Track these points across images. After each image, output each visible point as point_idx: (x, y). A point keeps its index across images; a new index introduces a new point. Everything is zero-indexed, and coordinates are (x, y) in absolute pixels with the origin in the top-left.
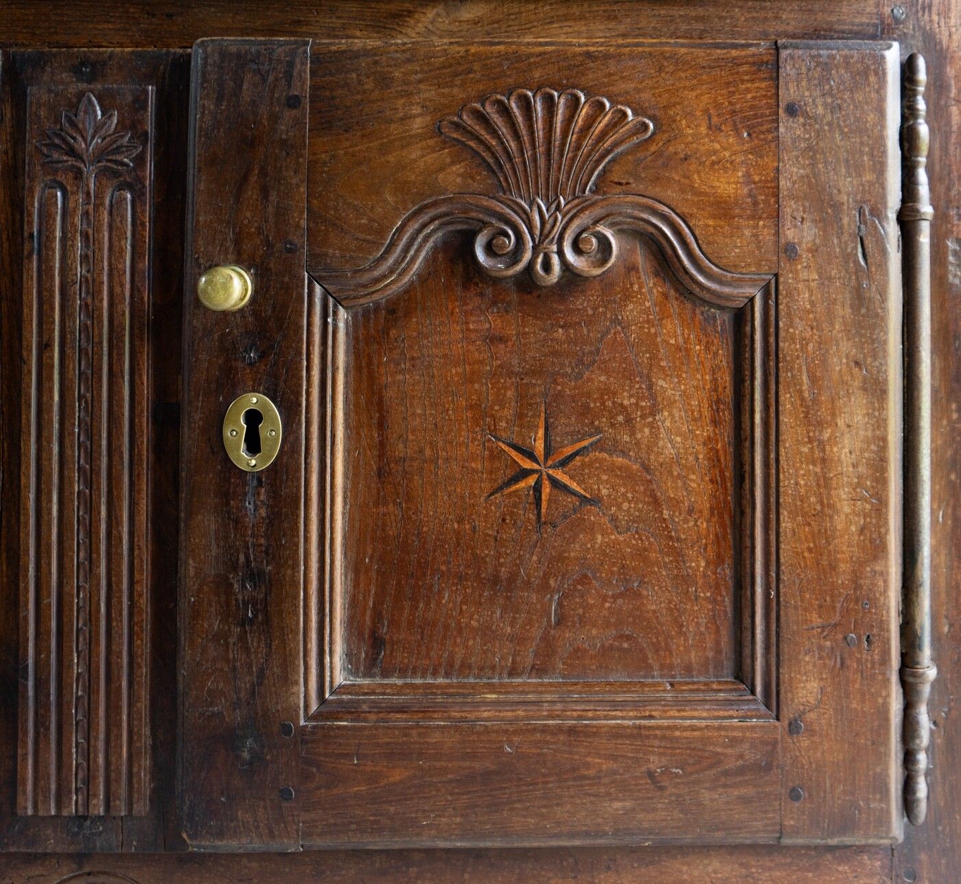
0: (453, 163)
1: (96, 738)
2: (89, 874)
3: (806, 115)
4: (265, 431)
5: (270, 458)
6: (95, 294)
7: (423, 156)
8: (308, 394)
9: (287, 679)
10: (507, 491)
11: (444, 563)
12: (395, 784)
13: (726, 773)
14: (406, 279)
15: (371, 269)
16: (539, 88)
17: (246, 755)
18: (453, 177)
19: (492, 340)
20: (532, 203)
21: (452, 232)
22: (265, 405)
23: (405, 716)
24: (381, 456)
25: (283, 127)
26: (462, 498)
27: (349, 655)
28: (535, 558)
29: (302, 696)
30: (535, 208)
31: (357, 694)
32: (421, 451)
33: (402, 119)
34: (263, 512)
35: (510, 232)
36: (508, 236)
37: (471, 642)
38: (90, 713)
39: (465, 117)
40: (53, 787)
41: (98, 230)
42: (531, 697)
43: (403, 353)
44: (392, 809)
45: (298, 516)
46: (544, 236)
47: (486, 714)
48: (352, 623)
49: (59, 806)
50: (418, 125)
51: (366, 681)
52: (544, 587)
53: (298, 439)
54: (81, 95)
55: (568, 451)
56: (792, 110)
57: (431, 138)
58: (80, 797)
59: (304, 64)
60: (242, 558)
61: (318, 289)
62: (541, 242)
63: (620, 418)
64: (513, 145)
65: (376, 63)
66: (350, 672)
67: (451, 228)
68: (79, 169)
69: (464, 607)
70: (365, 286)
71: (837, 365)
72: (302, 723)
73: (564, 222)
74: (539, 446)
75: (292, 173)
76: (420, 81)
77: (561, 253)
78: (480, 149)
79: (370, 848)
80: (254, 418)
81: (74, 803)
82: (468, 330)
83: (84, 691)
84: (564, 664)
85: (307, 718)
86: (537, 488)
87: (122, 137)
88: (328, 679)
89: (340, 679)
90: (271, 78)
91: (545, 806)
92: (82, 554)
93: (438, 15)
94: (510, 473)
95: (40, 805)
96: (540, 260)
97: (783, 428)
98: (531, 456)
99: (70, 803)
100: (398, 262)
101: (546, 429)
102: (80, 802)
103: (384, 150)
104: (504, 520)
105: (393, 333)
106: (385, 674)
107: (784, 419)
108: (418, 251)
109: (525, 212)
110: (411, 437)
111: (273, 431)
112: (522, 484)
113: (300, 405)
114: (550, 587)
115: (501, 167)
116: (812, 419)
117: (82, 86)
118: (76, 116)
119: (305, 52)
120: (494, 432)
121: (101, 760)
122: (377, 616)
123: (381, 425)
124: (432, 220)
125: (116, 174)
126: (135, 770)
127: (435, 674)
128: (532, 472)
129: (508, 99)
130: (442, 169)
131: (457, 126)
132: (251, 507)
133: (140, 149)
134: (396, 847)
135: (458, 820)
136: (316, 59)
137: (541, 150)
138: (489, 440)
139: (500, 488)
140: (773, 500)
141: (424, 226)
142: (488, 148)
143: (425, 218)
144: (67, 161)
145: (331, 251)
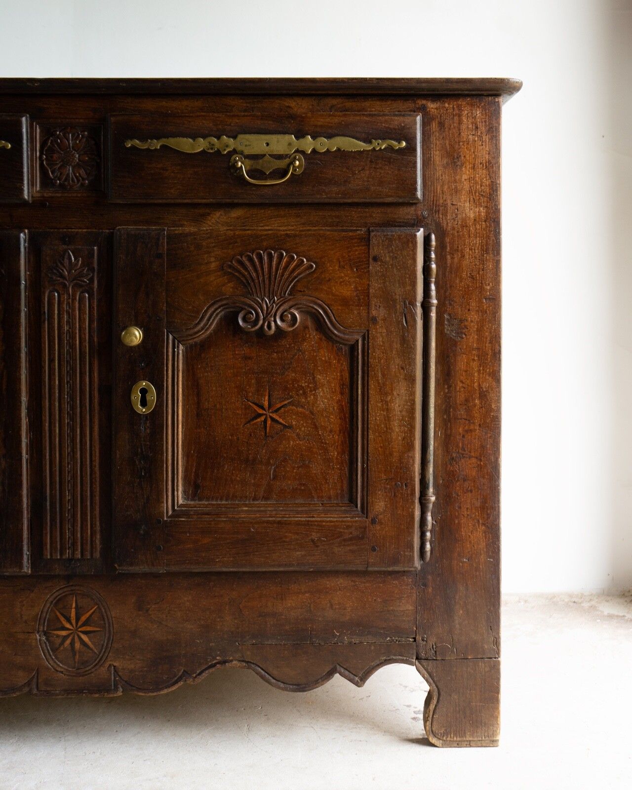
0: (229, 282)
1: (77, 526)
2: (72, 586)
3: (381, 261)
4: (148, 397)
5: (151, 408)
6: (73, 337)
7: (215, 279)
8: (167, 381)
9: (159, 501)
10: (252, 423)
11: (225, 453)
12: (205, 544)
13: (345, 540)
14: (208, 332)
15: (194, 328)
16: (266, 250)
17: (142, 532)
18: (229, 288)
19: (246, 359)
20: (263, 300)
21: (228, 312)
22: (149, 386)
23: (209, 516)
24: (198, 408)
25: (155, 267)
26: (233, 425)
27: (185, 492)
28: (264, 451)
29: (165, 508)
30: (264, 302)
31: (188, 507)
32: (215, 406)
33: (206, 263)
34: (148, 431)
35: (253, 312)
36: (253, 314)
37: (237, 487)
38: (74, 516)
39: (234, 262)
40: (59, 547)
41: (74, 310)
42: (262, 509)
43: (207, 364)
44: (204, 555)
45: (163, 433)
46: (268, 314)
47: (243, 516)
48: (186, 478)
49: (61, 555)
50: (213, 266)
51: (192, 503)
52: (268, 463)
53: (163, 401)
54: (65, 251)
55: (279, 406)
56: (375, 259)
57: (219, 271)
58: (70, 551)
59: (164, 239)
60: (139, 450)
61: (171, 337)
62: (267, 316)
63: (301, 392)
64: (254, 275)
65: (195, 239)
66: (185, 499)
67: (227, 310)
68: (65, 283)
69: (234, 472)
70: (191, 335)
71: (394, 368)
72: (165, 519)
73: (277, 307)
74: (266, 404)
75: (159, 287)
76: (214, 247)
77: (275, 321)
78: (240, 276)
79: (194, 571)
80: (144, 391)
81: (67, 553)
82: (235, 354)
83: (71, 506)
84: (276, 495)
85: (168, 517)
86: (265, 421)
87: (84, 270)
88: (176, 501)
89: (181, 502)
90: (149, 245)
91: (268, 554)
92: (69, 449)
93: (221, 215)
94: (253, 415)
95: (54, 555)
96: (266, 324)
97: (370, 395)
98: (262, 408)
99: (66, 553)
100: (205, 325)
101: (269, 396)
102: (70, 553)
103: (199, 277)
104: (251, 435)
105: (203, 355)
106: (200, 500)
107: (371, 392)
108: (213, 320)
109: (260, 303)
110: (211, 400)
111: (152, 396)
112: (259, 420)
113: (164, 386)
114: (270, 463)
115: (249, 284)
116: (384, 392)
117: (65, 247)
118: (63, 260)
119: (164, 234)
120: (247, 398)
121: (79, 535)
122: (197, 475)
123: (198, 395)
124: (220, 307)
125: (81, 286)
126: (94, 539)
127: (221, 499)
128: (262, 415)
129: (252, 254)
130: (224, 285)
131: (230, 267)
132: (143, 429)
133: (91, 275)
134: (205, 571)
135: (231, 559)
136: (169, 237)
137: (266, 277)
138: (244, 401)
139: (249, 422)
140: (366, 426)
141: (216, 309)
142: (244, 276)
143: (216, 306)
144: (59, 280)
145: (176, 320)
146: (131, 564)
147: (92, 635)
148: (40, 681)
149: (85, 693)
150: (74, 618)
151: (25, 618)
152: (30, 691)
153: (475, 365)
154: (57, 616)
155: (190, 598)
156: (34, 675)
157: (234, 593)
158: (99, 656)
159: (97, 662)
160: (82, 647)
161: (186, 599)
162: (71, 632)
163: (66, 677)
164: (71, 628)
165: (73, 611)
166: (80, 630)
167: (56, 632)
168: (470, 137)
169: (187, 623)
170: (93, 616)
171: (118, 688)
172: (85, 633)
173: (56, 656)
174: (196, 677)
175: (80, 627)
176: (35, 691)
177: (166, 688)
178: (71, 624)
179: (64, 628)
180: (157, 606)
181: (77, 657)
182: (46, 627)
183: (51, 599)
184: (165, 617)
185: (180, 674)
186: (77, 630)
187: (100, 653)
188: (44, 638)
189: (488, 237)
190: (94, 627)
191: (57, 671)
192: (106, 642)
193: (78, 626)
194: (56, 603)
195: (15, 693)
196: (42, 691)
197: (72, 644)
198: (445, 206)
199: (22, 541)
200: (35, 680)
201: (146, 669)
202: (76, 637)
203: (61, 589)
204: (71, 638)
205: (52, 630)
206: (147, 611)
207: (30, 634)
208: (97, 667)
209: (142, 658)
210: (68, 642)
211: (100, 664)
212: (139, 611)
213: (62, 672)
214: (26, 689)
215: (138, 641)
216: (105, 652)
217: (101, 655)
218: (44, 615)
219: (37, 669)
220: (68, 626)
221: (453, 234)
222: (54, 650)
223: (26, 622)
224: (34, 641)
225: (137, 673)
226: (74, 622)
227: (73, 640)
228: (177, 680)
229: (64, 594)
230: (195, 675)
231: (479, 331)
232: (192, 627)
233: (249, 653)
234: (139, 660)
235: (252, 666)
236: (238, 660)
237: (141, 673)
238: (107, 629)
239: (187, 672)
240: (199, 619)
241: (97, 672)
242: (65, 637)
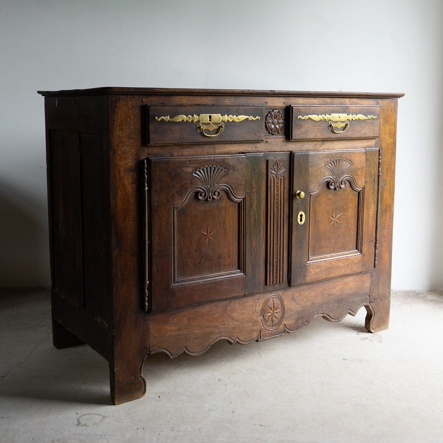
0: (327, 171)
3: (369, 161)
4: (303, 218)
5: (303, 223)
6: (279, 196)
7: (323, 170)
8: (308, 211)
11: (322, 236)
16: (338, 158)
17: (299, 270)
19: (329, 200)
22: (303, 213)
24: (315, 220)
25: (306, 167)
26: (325, 226)
27: (310, 253)
28: (333, 234)
29: (306, 260)
32: (320, 219)
33: (321, 164)
36: (333, 183)
38: (277, 268)
39: (329, 163)
43: (318, 202)
45: (306, 231)
46: (337, 182)
49: (273, 283)
50: (323, 165)
55: (338, 216)
57: (324, 167)
61: (309, 193)
63: (344, 211)
68: (276, 174)
69: (325, 243)
71: (371, 200)
73: (340, 179)
74: (334, 216)
75: (307, 174)
76: (323, 158)
77: (340, 185)
78: (330, 169)
80: (301, 216)
83: (276, 264)
84: (336, 250)
86: (334, 223)
88: (309, 257)
92: (276, 241)
94: (331, 221)
96: (337, 186)
98: (333, 218)
101: (335, 213)
103: (319, 169)
104: (330, 228)
105: (317, 200)
106: (315, 255)
107: (364, 209)
109: (336, 179)
112: (332, 223)
115: (333, 171)
116: (368, 209)
117: (276, 159)
118: (276, 165)
122: (314, 246)
123: (315, 215)
125: (281, 174)
128: (333, 220)
129: (334, 160)
131: (328, 165)
132: (301, 230)
135: (325, 276)
137: (338, 168)
138: (328, 216)
139: (329, 224)
142: (332, 168)
144: (274, 173)
145: (311, 187)
147: (278, 313)
148: (261, 335)
151: (257, 311)
153: (388, 195)
154: (267, 308)
156: (259, 333)
157: (321, 289)
160: (275, 318)
161: (307, 293)
162: (271, 313)
163: (270, 331)
165: (273, 305)
167: (267, 315)
168: (390, 114)
169: (307, 302)
170: (278, 306)
171: (286, 332)
172: (276, 313)
173: (266, 324)
174: (309, 323)
176: (259, 339)
177: (300, 329)
178: (272, 310)
179: (269, 312)
180: (298, 298)
181: (273, 323)
182: (263, 313)
183: (265, 302)
184: (301, 302)
186: (274, 312)
187: (280, 320)
188: (262, 318)
189: (393, 150)
190: (279, 310)
191: (267, 330)
192: (282, 315)
194: (267, 303)
196: (262, 339)
197: (272, 318)
198: (383, 139)
200: (259, 335)
201: (294, 323)
202: (273, 316)
206: (295, 300)
207: (258, 317)
210: (271, 317)
211: (280, 324)
212: (293, 301)
214: (256, 339)
215: (292, 312)
216: (282, 319)
218: (263, 308)
219: (260, 331)
221: (384, 149)
222: (266, 322)
224: (260, 319)
226: (273, 309)
228: (304, 325)
231: (390, 183)
232: (309, 304)
233: (325, 310)
234: (292, 320)
235: (325, 315)
236: (322, 314)
237: (293, 325)
238: (283, 310)
239: (306, 321)
240: (311, 301)
241: (279, 327)
242: (270, 316)
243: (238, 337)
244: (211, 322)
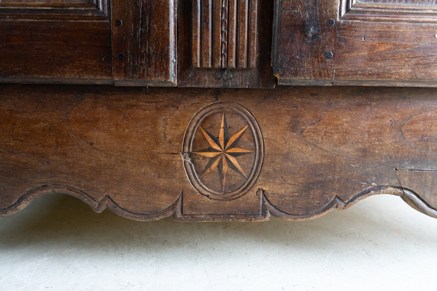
1: (232, 28)
2: (221, 103)
12: (381, 52)
17: (310, 35)
23: (388, 18)
29: (339, 6)
31: (364, 8)
38: (229, 16)
40: (210, 53)
44: (379, 64)
49: (213, 63)
51: (367, 3)
58: (223, 59)
72: (338, 20)
79: (364, 85)
81: (220, 61)
83: (226, 4)
85: (340, 18)
95: (204, 62)
99: (219, 61)
102: (223, 61)
106: (375, 1)
121: (234, 40)
126: (252, 44)
146: (296, 74)
147: (241, 157)
148: (185, 204)
149: (231, 218)
150: (223, 138)
151: (169, 137)
152: (174, 216)
154: (203, 135)
155: (349, 119)
156: (178, 199)
157: (397, 114)
158: (247, 179)
159: (245, 186)
160: (230, 169)
161: (344, 120)
162: (219, 153)
163: (212, 201)
164: (219, 149)
165: (222, 131)
166: (228, 151)
167: (202, 154)
169: (343, 146)
170: (242, 137)
171: (267, 213)
172: (234, 155)
173: (201, 180)
174: (348, 203)
175: (229, 149)
176: (179, 215)
177: (316, 214)
178: (219, 145)
179: (211, 150)
180: (312, 127)
181: (224, 180)
182: (191, 148)
183: (197, 118)
184: (320, 139)
185: (332, 199)
186: (225, 150)
187: (249, 177)
188: (189, 160)
190: (244, 148)
191: (203, 195)
192: (256, 164)
193: (227, 147)
194: (203, 122)
195: (158, 216)
196: (186, 215)
197: (220, 166)
199: (168, 45)
200: (179, 204)
201: (297, 194)
202: (224, 159)
203: (208, 106)
204: (218, 160)
205: (198, 152)
206: (302, 132)
207: (174, 155)
208: (246, 191)
209: (293, 183)
210: (216, 164)
211: (249, 188)
212: (293, 132)
213: (208, 196)
214: (170, 213)
215: (290, 164)
216: (254, 176)
217: (250, 179)
218: (190, 134)
219: (182, 192)
220: (216, 147)
222: (201, 173)
223: (170, 142)
224: (178, 163)
225: (287, 198)
226: (222, 143)
227: (221, 162)
228: (328, 205)
229: (211, 112)
230: (347, 201)
232: (349, 150)
233: (406, 179)
234: (290, 184)
235: (407, 192)
236: (394, 187)
237: (291, 198)
238: (258, 151)
239: (339, 198)
240: (357, 142)
241: (245, 197)
242: (213, 160)
243: (112, 196)
244: (22, 141)
